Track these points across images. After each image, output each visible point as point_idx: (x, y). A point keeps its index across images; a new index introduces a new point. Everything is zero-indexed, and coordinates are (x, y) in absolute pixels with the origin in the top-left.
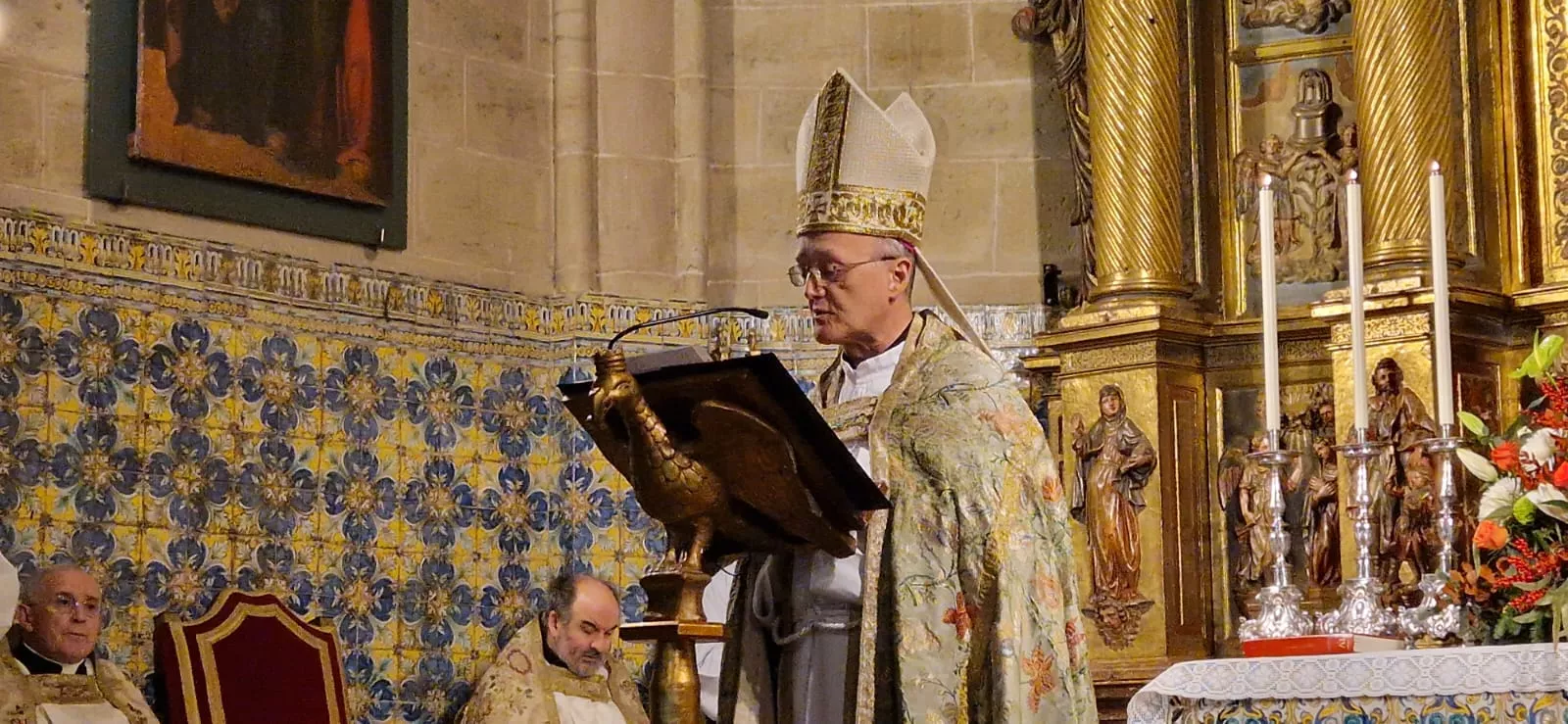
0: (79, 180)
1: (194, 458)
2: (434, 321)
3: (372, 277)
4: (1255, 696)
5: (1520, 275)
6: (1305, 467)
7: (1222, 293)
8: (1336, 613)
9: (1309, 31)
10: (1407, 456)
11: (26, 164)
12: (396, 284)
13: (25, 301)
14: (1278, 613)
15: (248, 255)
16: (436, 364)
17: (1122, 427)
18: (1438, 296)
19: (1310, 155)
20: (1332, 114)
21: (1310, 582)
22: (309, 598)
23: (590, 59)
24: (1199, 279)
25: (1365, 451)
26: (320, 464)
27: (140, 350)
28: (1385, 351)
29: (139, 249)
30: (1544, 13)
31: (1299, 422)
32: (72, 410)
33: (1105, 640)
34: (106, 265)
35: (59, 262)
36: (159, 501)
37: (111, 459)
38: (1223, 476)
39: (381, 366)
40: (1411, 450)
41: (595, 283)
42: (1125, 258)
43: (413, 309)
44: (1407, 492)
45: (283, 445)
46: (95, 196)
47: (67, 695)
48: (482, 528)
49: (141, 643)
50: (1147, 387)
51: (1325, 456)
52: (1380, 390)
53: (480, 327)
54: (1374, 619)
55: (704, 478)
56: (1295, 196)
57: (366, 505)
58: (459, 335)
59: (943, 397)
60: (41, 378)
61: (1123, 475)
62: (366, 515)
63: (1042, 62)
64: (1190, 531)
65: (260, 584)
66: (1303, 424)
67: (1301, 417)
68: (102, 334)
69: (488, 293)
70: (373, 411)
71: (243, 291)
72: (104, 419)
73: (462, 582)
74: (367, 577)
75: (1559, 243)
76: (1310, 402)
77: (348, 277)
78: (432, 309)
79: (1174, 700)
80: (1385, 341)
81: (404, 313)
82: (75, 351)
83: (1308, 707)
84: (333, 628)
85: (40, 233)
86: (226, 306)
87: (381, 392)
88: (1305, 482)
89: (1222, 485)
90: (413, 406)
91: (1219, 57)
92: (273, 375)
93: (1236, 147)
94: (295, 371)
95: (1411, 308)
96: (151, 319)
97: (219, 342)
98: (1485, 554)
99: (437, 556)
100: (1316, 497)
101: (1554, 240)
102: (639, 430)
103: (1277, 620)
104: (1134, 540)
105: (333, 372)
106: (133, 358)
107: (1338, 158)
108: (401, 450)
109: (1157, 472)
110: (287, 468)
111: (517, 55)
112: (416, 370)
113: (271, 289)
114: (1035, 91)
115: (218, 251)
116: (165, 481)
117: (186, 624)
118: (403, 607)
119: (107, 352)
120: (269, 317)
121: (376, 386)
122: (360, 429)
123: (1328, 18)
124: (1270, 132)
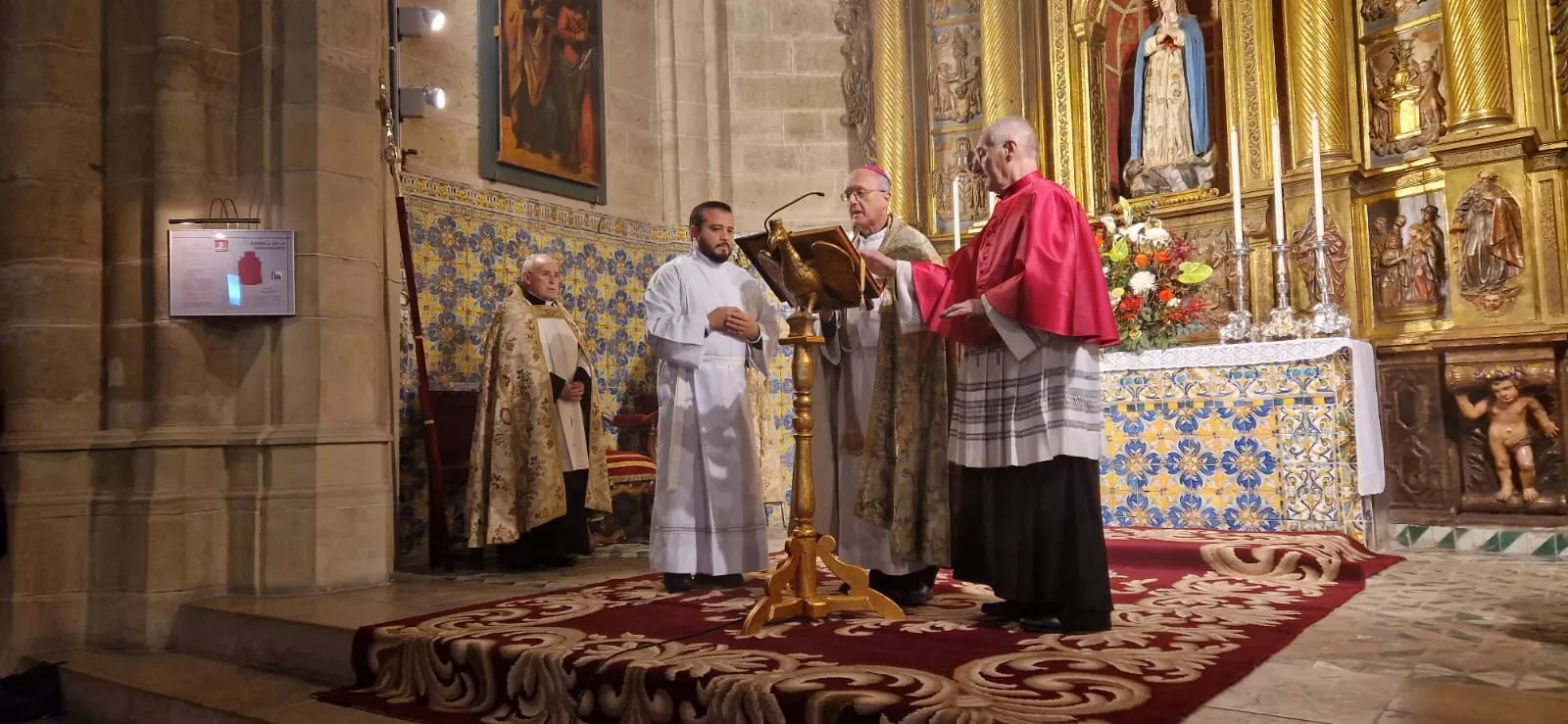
0: (477, 170)
2: (618, 235)
3: (593, 216)
9: (961, 122)
11: (455, 163)
12: (603, 219)
13: (456, 221)
15: (544, 205)
16: (618, 252)
19: (962, 171)
20: (971, 155)
23: (675, 130)
27: (504, 242)
29: (502, 201)
30: (1058, 114)
32: (477, 267)
34: (489, 207)
35: (470, 205)
39: (598, 252)
43: (609, 229)
46: (484, 178)
57: (594, 308)
58: (628, 240)
60: (464, 253)
62: (594, 312)
63: (852, 136)
68: (488, 235)
69: (638, 224)
70: (595, 270)
71: (543, 219)
72: (490, 270)
74: (595, 337)
77: (584, 215)
78: (616, 230)
81: (605, 231)
82: (478, 242)
85: (462, 192)
86: (537, 225)
87: (598, 263)
90: (610, 269)
91: (926, 133)
93: (933, 168)
94: (564, 253)
96: (507, 230)
97: (535, 240)
102: (788, 256)
105: (579, 254)
106: (501, 245)
108: (607, 286)
112: (611, 254)
113: (554, 219)
114: (849, 148)
115: (533, 203)
118: (609, 350)
119: (491, 243)
120: (554, 230)
121: (596, 260)
122: (591, 278)
123: (969, 117)
124: (946, 162)
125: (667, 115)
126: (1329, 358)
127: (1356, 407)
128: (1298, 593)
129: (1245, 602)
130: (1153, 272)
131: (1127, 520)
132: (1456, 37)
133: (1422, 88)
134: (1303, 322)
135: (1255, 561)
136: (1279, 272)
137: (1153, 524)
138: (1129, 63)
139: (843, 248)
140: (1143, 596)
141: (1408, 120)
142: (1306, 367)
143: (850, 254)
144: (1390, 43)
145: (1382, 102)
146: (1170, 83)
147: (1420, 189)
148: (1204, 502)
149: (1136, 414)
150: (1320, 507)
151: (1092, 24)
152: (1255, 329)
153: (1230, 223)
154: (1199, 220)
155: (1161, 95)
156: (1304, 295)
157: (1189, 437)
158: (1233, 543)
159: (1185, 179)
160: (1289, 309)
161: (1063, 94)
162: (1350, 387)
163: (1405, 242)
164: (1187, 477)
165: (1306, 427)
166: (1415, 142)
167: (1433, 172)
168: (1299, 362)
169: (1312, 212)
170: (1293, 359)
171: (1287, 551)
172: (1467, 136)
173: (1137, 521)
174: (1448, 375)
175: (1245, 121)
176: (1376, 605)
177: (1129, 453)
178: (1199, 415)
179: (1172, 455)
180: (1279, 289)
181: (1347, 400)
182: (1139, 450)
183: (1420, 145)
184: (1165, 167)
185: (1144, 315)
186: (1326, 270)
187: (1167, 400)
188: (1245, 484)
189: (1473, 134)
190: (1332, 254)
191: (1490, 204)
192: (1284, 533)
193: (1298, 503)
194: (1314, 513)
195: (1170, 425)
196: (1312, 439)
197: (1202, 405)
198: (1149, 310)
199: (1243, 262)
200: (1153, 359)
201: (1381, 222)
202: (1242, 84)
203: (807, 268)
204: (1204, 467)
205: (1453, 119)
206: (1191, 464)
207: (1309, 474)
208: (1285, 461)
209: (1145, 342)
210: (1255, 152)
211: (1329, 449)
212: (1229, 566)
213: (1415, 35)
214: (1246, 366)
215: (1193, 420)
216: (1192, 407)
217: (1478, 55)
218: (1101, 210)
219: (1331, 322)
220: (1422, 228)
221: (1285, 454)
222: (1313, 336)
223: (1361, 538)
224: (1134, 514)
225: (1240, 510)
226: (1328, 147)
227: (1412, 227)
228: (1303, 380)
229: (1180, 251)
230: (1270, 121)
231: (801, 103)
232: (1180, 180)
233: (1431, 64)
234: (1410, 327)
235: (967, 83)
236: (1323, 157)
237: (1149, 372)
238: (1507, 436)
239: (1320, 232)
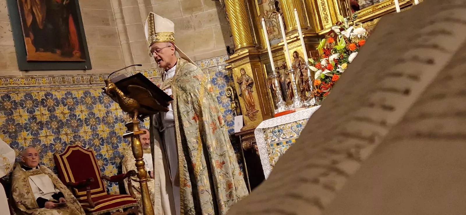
0: (18, 68)
1: (55, 120)
3: (86, 76)
4: (278, 125)
5: (320, 29)
6: (284, 77)
7: (261, 45)
8: (293, 105)
10: (302, 70)
11: (5, 67)
12: (91, 77)
13: (11, 95)
14: (281, 107)
15: (58, 77)
17: (246, 76)
18: (301, 37)
19: (274, 13)
20: (276, 3)
21: (290, 100)
22: (86, 144)
23: (124, 22)
24: (257, 43)
25: (292, 71)
26: (83, 116)
27: (38, 100)
28: (295, 50)
29: (33, 80)
31: (281, 68)
32: (26, 116)
33: (251, 120)
34: (27, 84)
35: (17, 85)
36: (49, 131)
37: (37, 124)
38: (268, 82)
39: (92, 94)
40: (303, 69)
41: (134, 68)
42: (240, 41)
43: (96, 81)
44: (304, 77)
45: (73, 114)
46: (21, 70)
47: (34, 174)
48: (120, 123)
49: (51, 160)
50: (249, 67)
51: (288, 74)
52: (295, 58)
54: (300, 104)
55: (133, 102)
56: (272, 22)
57: (94, 123)
59: (185, 75)
60: (18, 110)
61: (248, 86)
62: (95, 125)
64: (264, 94)
65: (74, 143)
66: (282, 68)
67: (281, 67)
68: (29, 98)
70: (92, 104)
71: (58, 84)
72: (33, 116)
73: (118, 135)
74: (98, 138)
75: (325, 20)
76: (283, 63)
77: (81, 77)
78: (100, 80)
79: (263, 129)
80: (294, 48)
81: (94, 82)
82: (24, 103)
83: (289, 125)
84: (92, 149)
85: (11, 80)
86: (55, 88)
87: (93, 99)
88: (285, 80)
89: (268, 84)
90: (100, 101)
92: (68, 100)
93: (259, 14)
94: (73, 98)
95: (297, 40)
96: (39, 94)
97: (55, 96)
98: (317, 86)
99: (112, 130)
100: (287, 82)
101: (324, 20)
103: (282, 109)
104: (253, 99)
105: (81, 97)
106: (37, 102)
107: (279, 12)
108: (100, 110)
109: (254, 84)
110: (75, 119)
111: (108, 24)
112: (99, 93)
113: (64, 82)
114: (218, 11)
115: (51, 77)
116: (49, 126)
117: (60, 154)
118: (107, 142)
119: (31, 102)
120: (65, 88)
122: (90, 108)
124: (265, 10)
125: (118, 16)
203: (128, 99)
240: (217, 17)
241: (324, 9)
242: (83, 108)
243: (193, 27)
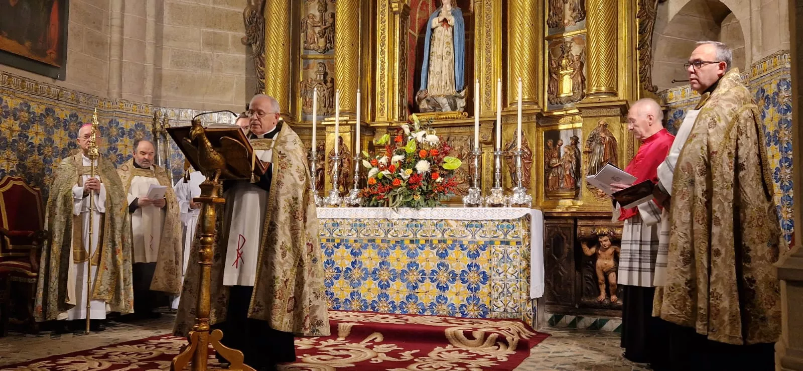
2: (73, 102)
3: (54, 88)
5: (370, 119)
7: (295, 116)
8: (329, 197)
9: (321, 53)
12: (61, 90)
15: (16, 77)
16: (72, 115)
18: (357, 122)
19: (320, 84)
20: (325, 74)
23: (122, 33)
24: (289, 112)
26: (36, 141)
28: (339, 134)
30: (380, 56)
39: (56, 114)
40: (345, 159)
41: (121, 96)
43: (66, 98)
45: (25, 134)
53: (86, 105)
54: (337, 199)
55: (221, 158)
57: (50, 154)
58: (79, 107)
62: (49, 156)
63: (249, 51)
69: (89, 96)
70: (53, 127)
71: (14, 88)
75: (380, 112)
77: (47, 87)
78: (72, 99)
81: (63, 99)
83: (323, 221)
86: (9, 92)
90: (65, 126)
91: (298, 56)
92: (23, 114)
93: (301, 79)
94: (29, 113)
95: (347, 124)
97: (6, 103)
98: (370, 186)
105: (41, 114)
108: (61, 139)
110: (26, 141)
111: (99, 29)
112: (66, 116)
113: (23, 88)
114: (246, 59)
115: (7, 75)
120: (22, 96)
121: (54, 119)
122: (49, 132)
123: (326, 50)
124: (310, 77)
125: (116, 22)
126: (519, 219)
127: (532, 248)
128: (495, 359)
129: (467, 366)
130: (429, 161)
131: (405, 309)
132: (593, 45)
133: (574, 70)
134: (508, 197)
135: (474, 339)
136: (497, 167)
137: (420, 312)
138: (423, 30)
139: (241, 142)
140: (412, 362)
141: (567, 86)
142: (508, 223)
143: (245, 145)
144: (560, 42)
145: (554, 75)
146: (445, 47)
147: (570, 126)
148: (449, 299)
149: (415, 246)
150: (510, 305)
151: (402, 5)
152: (482, 198)
153: (472, 135)
154: (456, 130)
155: (439, 53)
156: (509, 180)
157: (443, 261)
158: (463, 327)
159: (450, 105)
160: (501, 189)
161: (384, 45)
162: (529, 236)
163: (562, 155)
164: (441, 285)
165: (505, 258)
166: (570, 99)
167: (577, 117)
168: (504, 221)
169: (516, 133)
170: (501, 219)
171: (491, 333)
172: (595, 101)
173: (411, 311)
174: (578, 231)
175: (484, 75)
176: (534, 366)
177: (409, 269)
178: (449, 248)
179: (433, 271)
180: (496, 177)
181: (527, 244)
182: (414, 268)
183: (572, 101)
184: (440, 96)
185: (423, 186)
186: (521, 168)
187: (432, 238)
188: (471, 290)
189: (597, 100)
190: (524, 158)
191: (603, 139)
192: (491, 319)
193: (499, 302)
194: (507, 308)
195: (433, 253)
196: (508, 265)
197: (451, 242)
198: (426, 184)
199: (478, 158)
200: (427, 213)
201: (550, 142)
202: (484, 53)
203: (216, 153)
204: (450, 279)
205: (589, 90)
206: (443, 277)
207: (506, 285)
208: (493, 277)
209: (422, 203)
210: (488, 95)
211: (516, 271)
212: (459, 341)
213: (573, 40)
214: (476, 221)
215: (446, 251)
216: (446, 243)
217: (603, 56)
218: (402, 118)
219: (522, 198)
220: (570, 148)
221: (493, 273)
222: (513, 206)
223: (530, 323)
224: (410, 306)
225: (468, 305)
226: (526, 97)
227: (565, 147)
228: (505, 231)
229: (444, 149)
230: (497, 79)
231: (215, 25)
232: (447, 105)
233: (579, 57)
234: (562, 202)
235: (325, 29)
236: (523, 103)
237: (423, 221)
238: (604, 266)
239: (519, 146)
240: (243, 65)
241: (382, 100)
242: (40, 129)
243: (210, 68)
